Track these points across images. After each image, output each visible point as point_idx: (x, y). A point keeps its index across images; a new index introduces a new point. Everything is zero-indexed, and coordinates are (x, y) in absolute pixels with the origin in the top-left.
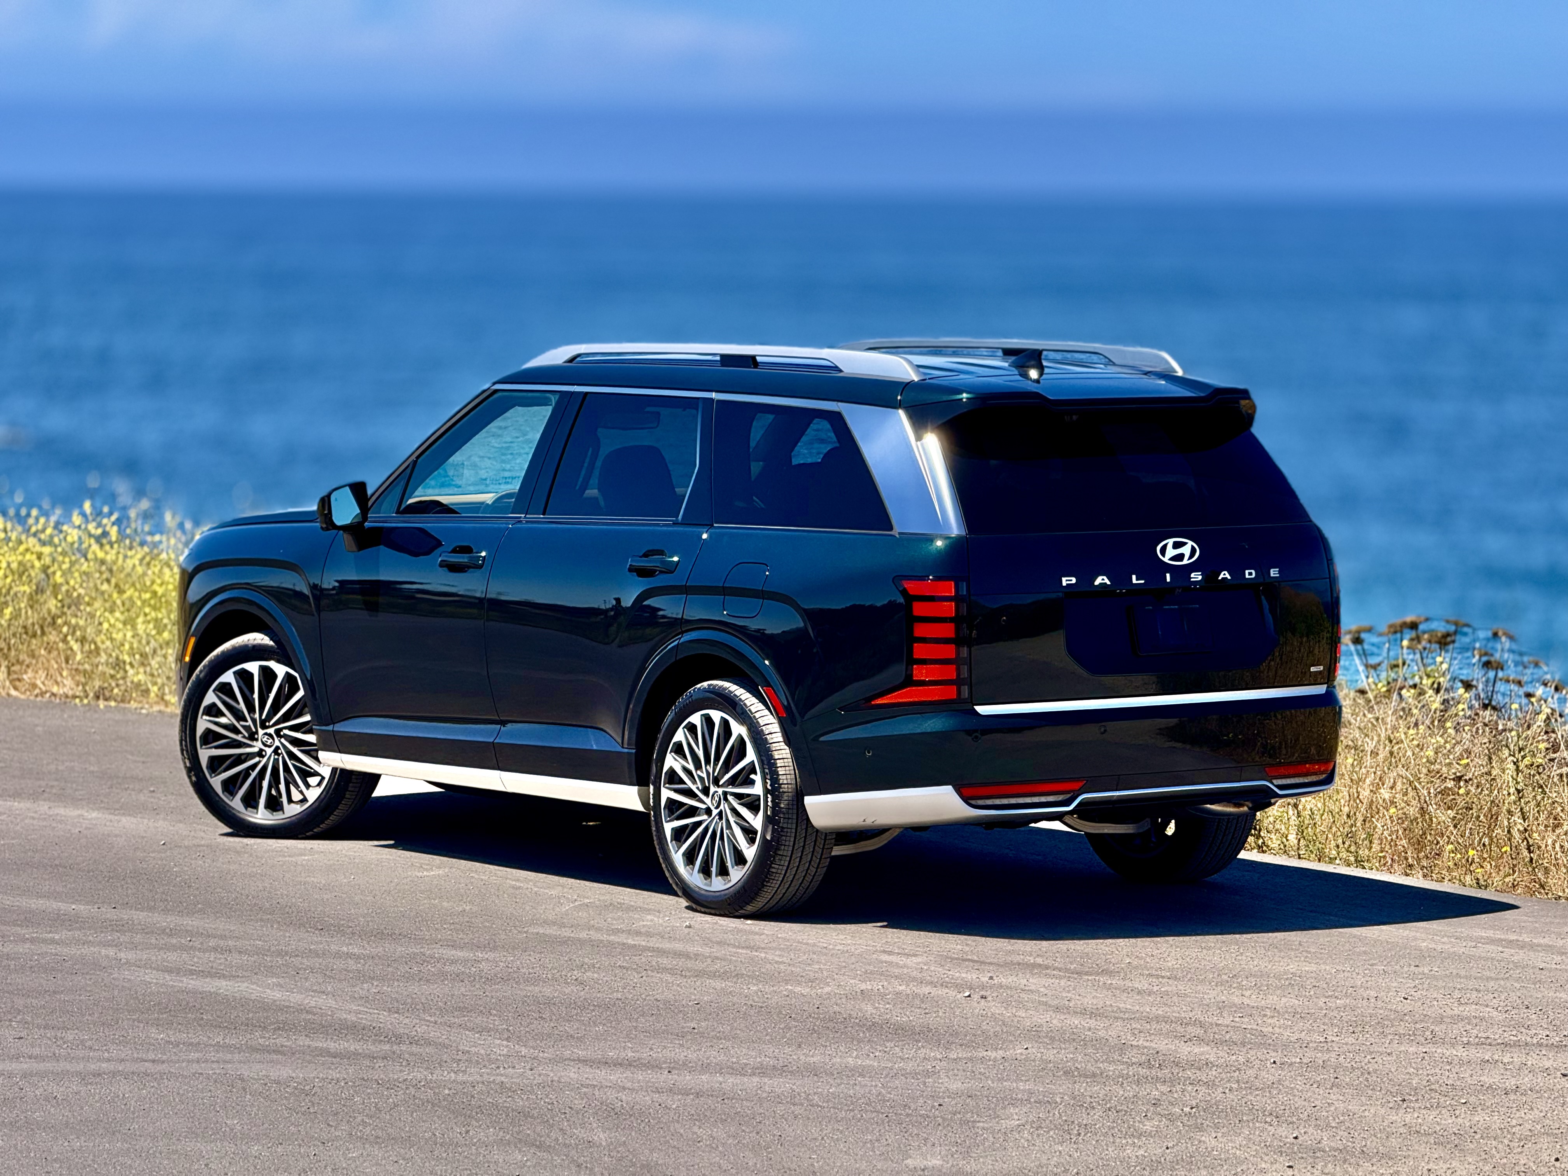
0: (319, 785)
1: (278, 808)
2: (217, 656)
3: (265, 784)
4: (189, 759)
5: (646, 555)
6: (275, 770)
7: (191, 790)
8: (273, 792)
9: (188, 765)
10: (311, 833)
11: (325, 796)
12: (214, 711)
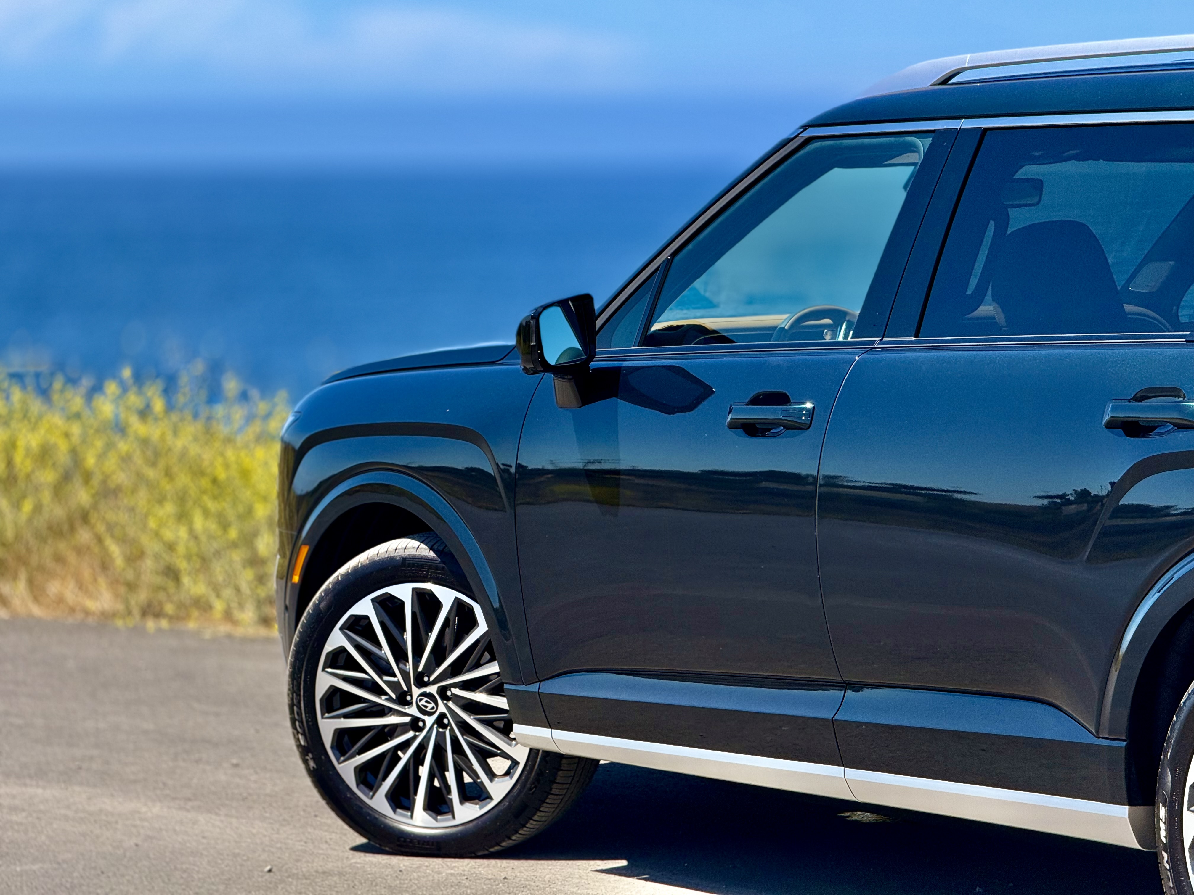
0: (508, 773)
1: (444, 808)
2: (347, 575)
3: (424, 771)
4: (304, 734)
5: (1140, 398)
6: (439, 751)
7: (307, 782)
8: (436, 783)
9: (303, 743)
10: (497, 848)
11: (520, 791)
12: (342, 659)
